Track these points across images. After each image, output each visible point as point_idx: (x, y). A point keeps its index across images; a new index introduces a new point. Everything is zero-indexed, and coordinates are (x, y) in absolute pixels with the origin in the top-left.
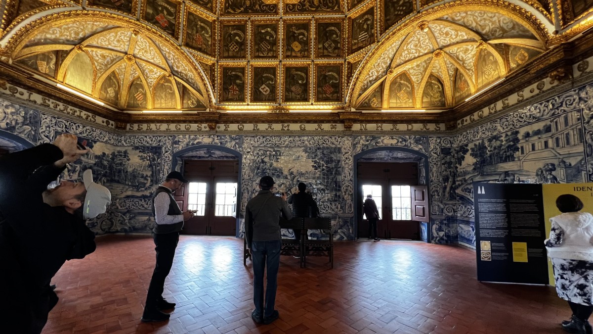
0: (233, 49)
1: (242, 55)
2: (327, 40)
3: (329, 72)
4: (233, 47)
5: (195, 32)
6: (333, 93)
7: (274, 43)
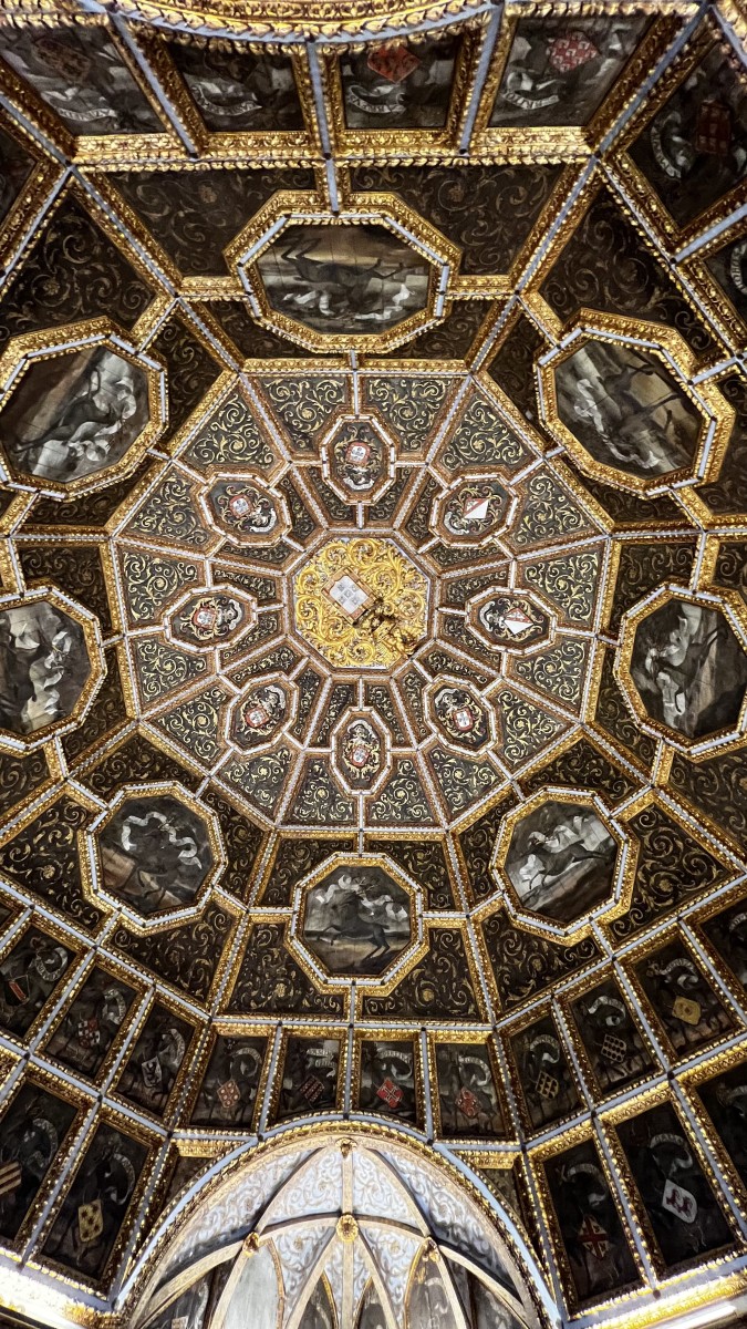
1: (573, 1102)
4: (546, 1086)
5: (455, 1087)
7: (630, 1029)
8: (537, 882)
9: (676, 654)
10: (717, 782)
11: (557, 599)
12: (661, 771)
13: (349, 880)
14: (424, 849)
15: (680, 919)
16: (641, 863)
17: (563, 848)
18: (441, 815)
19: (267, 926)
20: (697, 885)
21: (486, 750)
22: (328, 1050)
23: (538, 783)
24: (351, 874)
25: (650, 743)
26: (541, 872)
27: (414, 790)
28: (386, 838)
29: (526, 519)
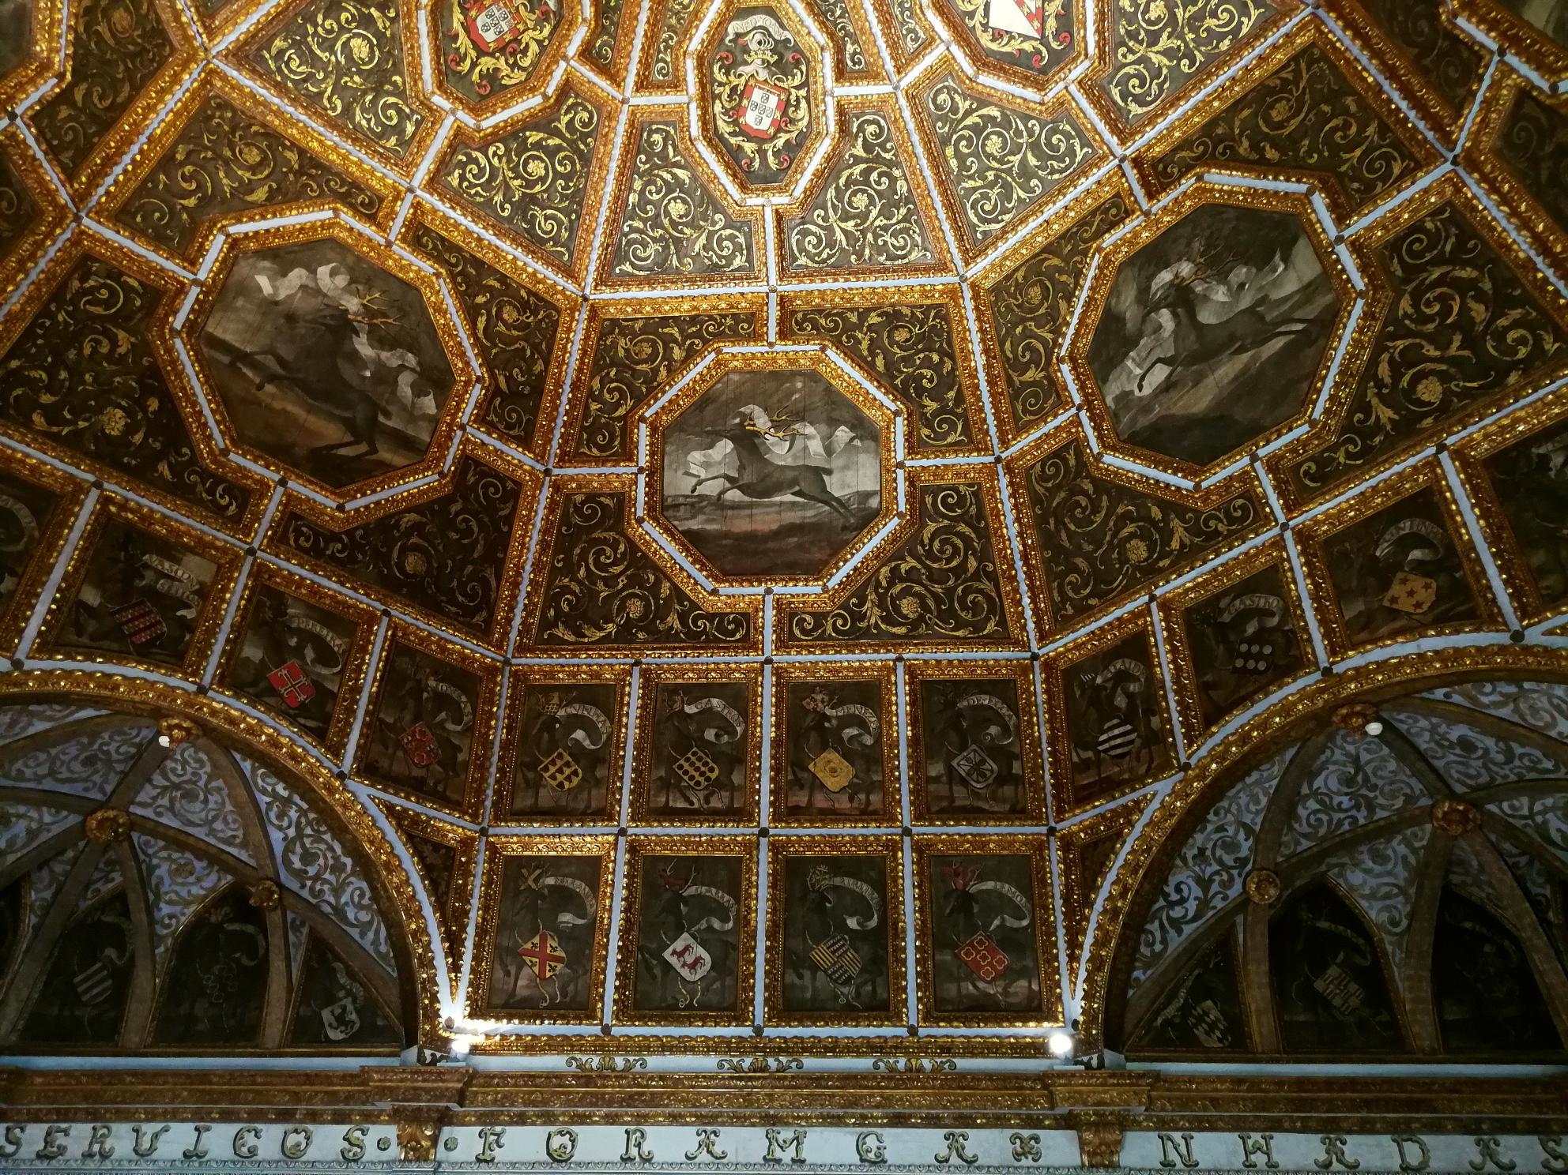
0: (560, 777)
1: (594, 805)
2: (963, 747)
3: (981, 878)
4: (560, 771)
5: (408, 717)
6: (1009, 975)
7: (738, 756)
8: (711, 489)
9: (1218, 303)
10: (1098, 519)
13: (342, 280)
14: (524, 307)
15: (900, 659)
16: (899, 556)
17: (789, 462)
20: (954, 629)
21: (766, 203)
22: (190, 572)
23: (816, 326)
24: (351, 270)
25: (1052, 394)
26: (727, 477)
27: (567, 177)
28: (456, 237)
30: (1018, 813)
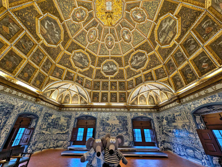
0: (96, 87)
1: (99, 89)
2: (121, 86)
3: (122, 94)
5: (87, 84)
6: (124, 100)
8: (106, 69)
9: (139, 59)
10: (130, 72)
11: (134, 39)
12: (126, 67)
13: (82, 55)
14: (94, 56)
15: (118, 80)
16: (118, 74)
17: (111, 67)
18: (98, 54)
19: (67, 54)
20: (121, 79)
21: (110, 50)
22: (73, 74)
23: (113, 58)
25: (128, 64)
27: (97, 47)
28: (89, 52)
29: (142, 25)
30: (125, 90)
